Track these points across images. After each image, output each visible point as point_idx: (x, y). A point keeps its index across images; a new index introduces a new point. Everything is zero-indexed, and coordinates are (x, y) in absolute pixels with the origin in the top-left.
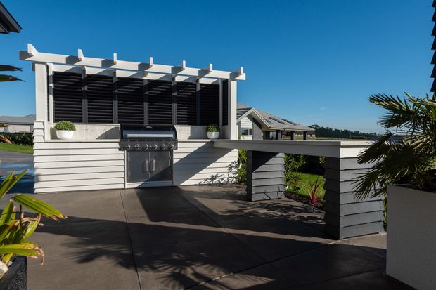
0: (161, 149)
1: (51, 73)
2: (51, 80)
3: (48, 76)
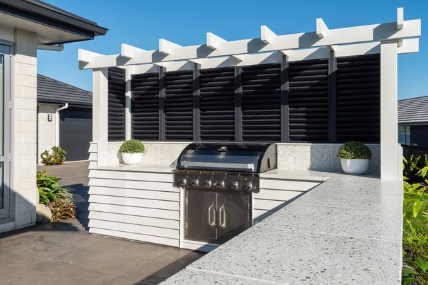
0: (230, 190)
1: (128, 78)
2: (129, 86)
3: (125, 82)
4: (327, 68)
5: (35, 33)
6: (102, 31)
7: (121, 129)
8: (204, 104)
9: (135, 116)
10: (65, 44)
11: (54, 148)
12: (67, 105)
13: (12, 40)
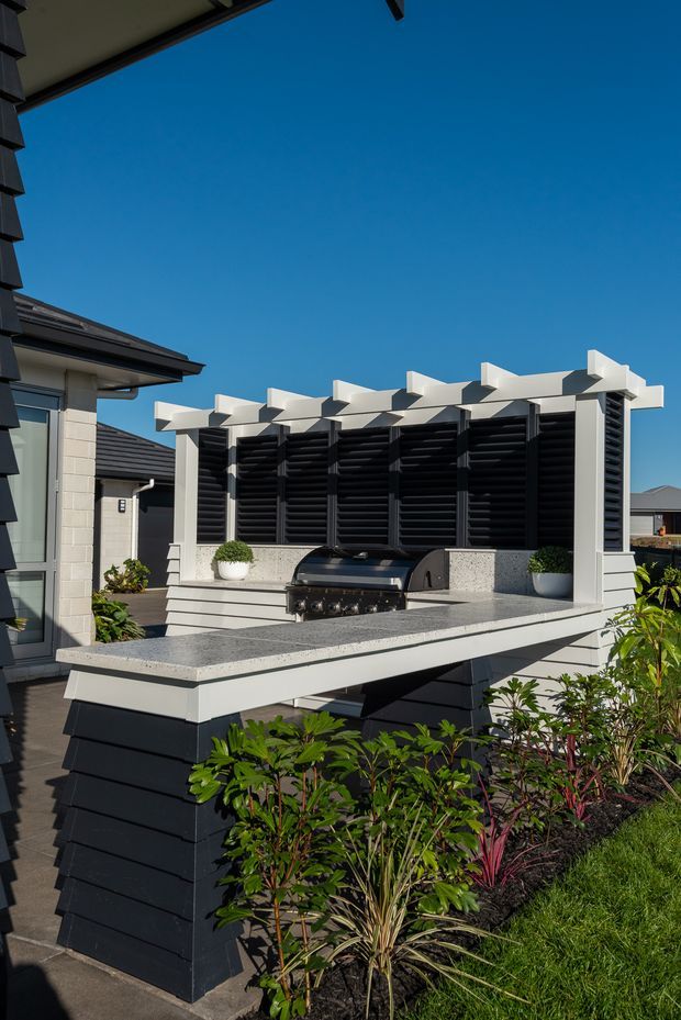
1: (233, 443)
2: (233, 456)
3: (227, 450)
4: (524, 430)
5: (95, 375)
6: (196, 368)
7: (219, 524)
8: (343, 486)
9: (242, 504)
10: (140, 389)
11: (129, 563)
12: (152, 481)
13: (62, 388)
